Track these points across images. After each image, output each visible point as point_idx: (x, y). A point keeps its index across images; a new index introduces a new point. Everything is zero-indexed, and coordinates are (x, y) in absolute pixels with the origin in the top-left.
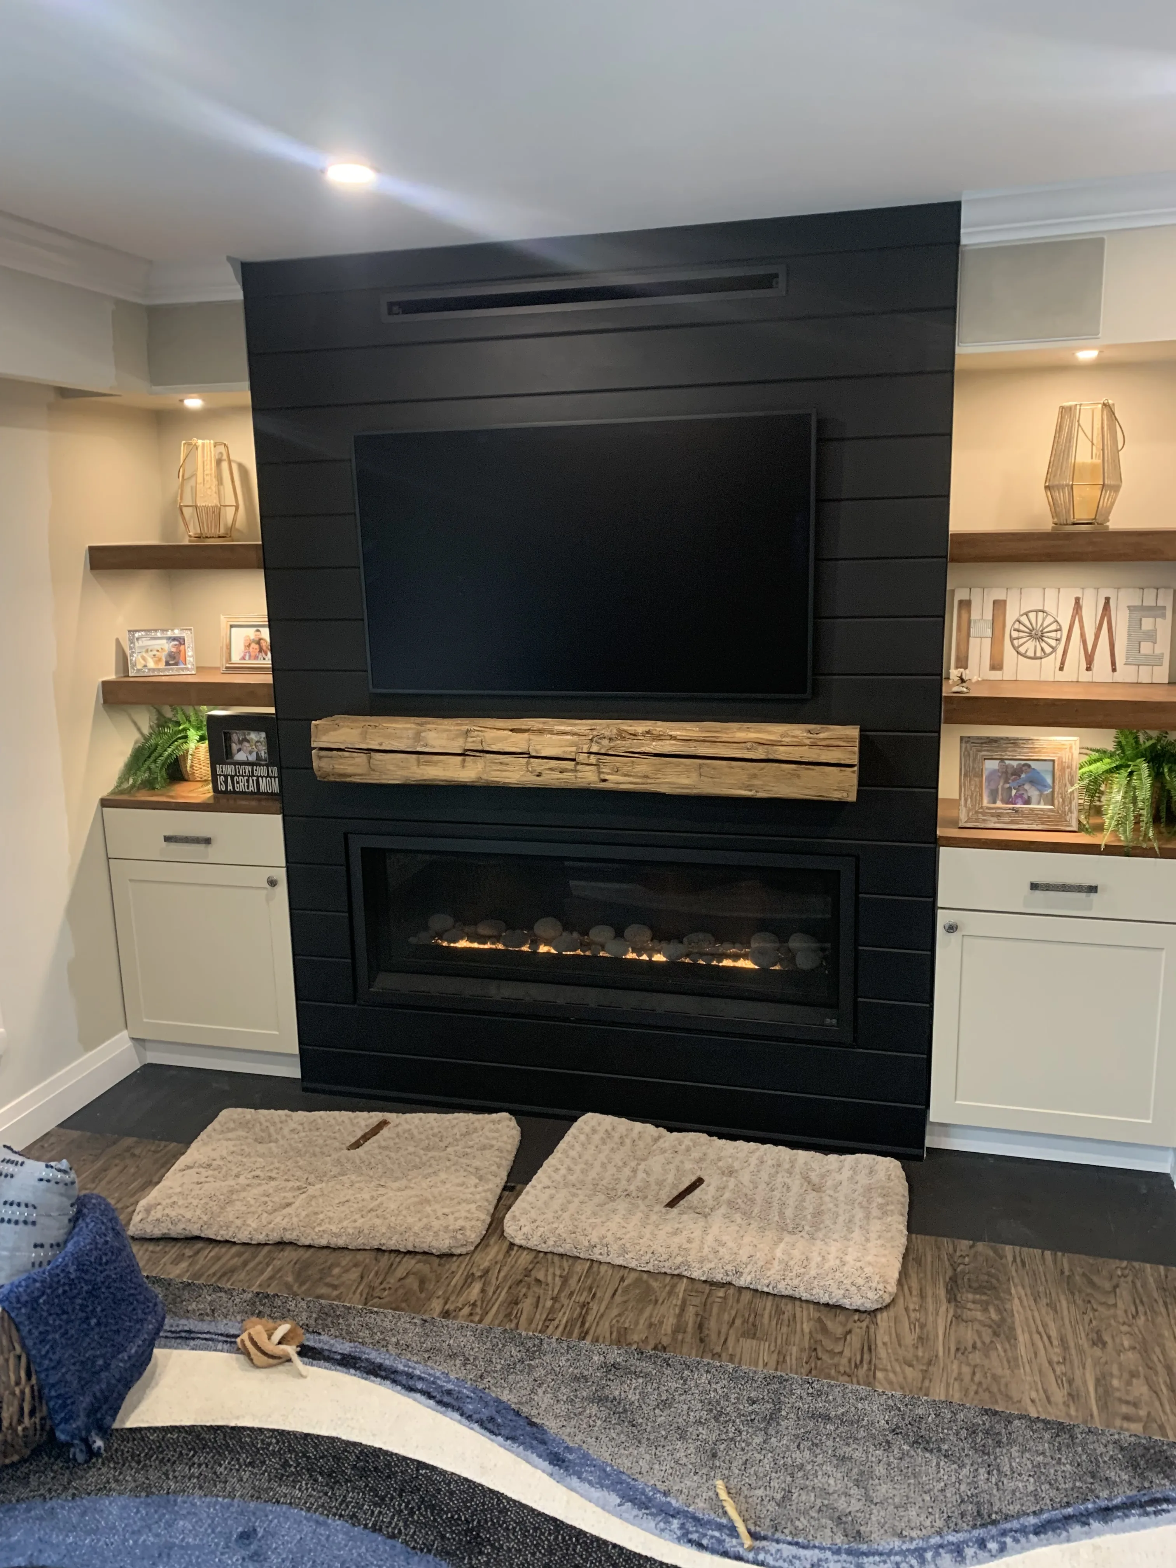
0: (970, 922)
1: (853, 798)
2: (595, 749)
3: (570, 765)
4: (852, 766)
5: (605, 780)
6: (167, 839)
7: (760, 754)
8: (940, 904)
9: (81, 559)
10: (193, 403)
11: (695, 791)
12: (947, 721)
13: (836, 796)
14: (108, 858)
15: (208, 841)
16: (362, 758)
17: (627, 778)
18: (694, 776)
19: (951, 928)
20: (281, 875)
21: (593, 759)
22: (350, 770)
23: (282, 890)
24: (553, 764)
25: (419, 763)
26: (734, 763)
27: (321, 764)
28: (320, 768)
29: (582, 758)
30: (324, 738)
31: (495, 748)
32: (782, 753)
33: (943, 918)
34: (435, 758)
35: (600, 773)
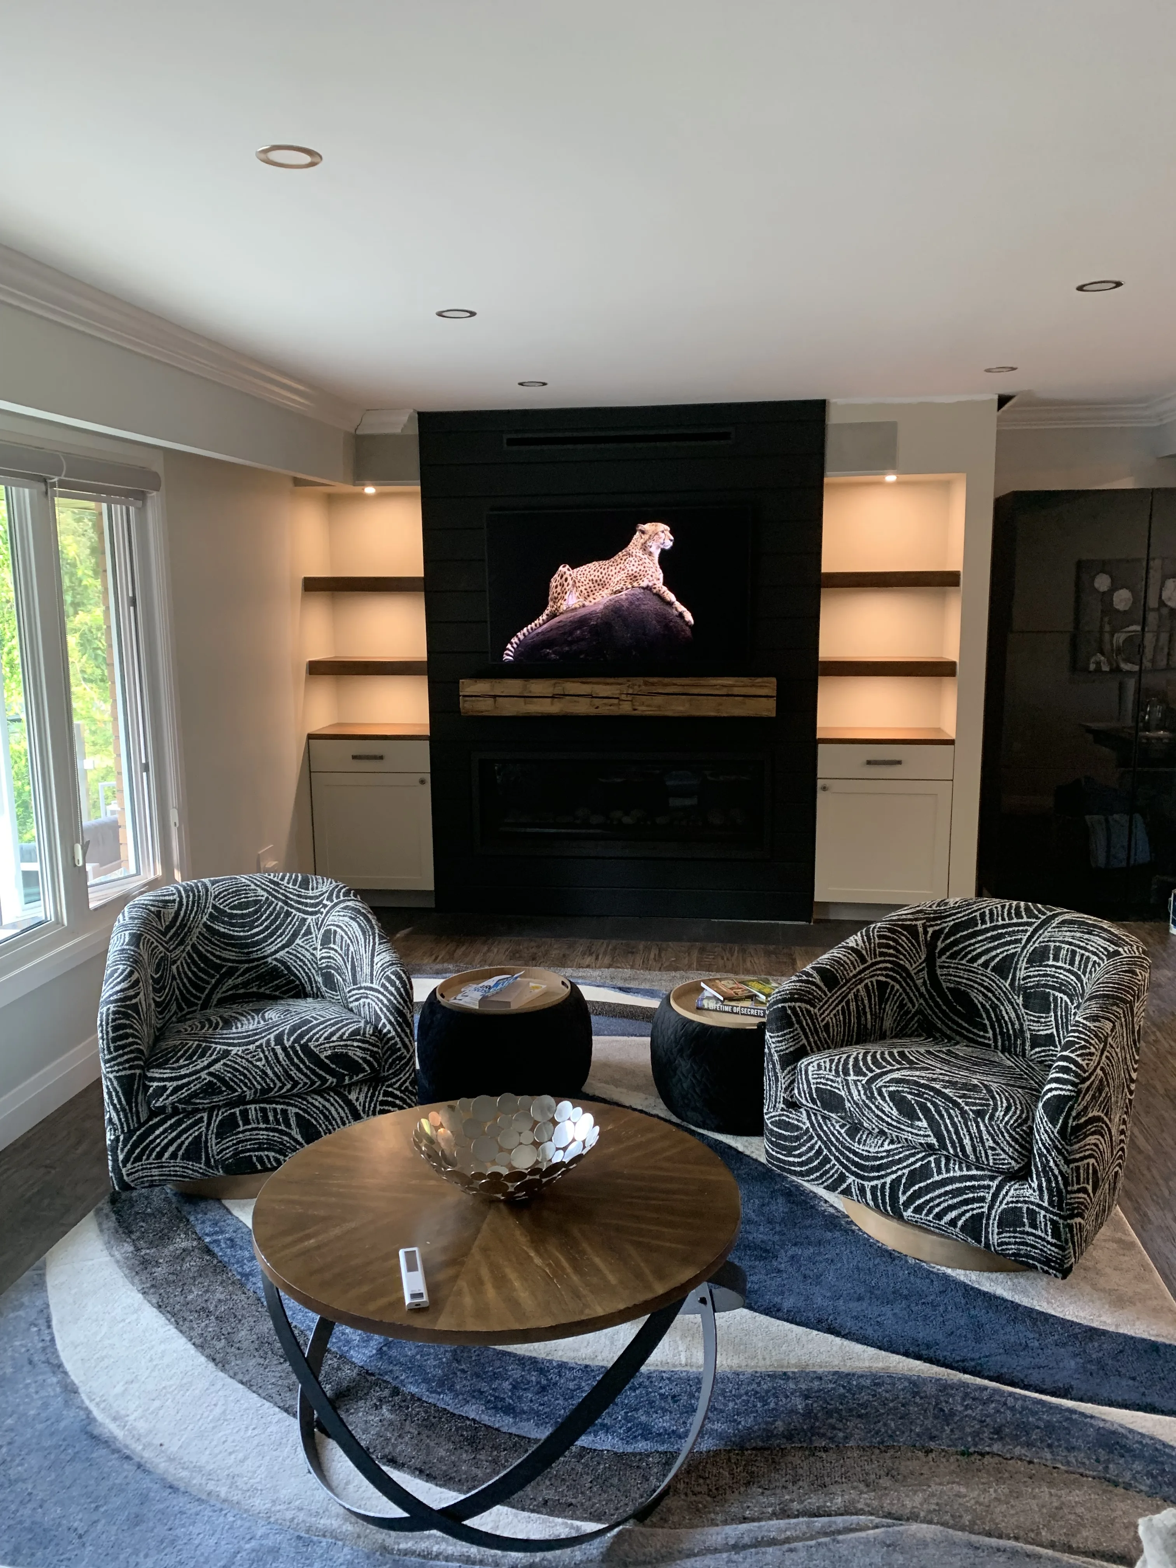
0: (834, 785)
1: (774, 715)
2: (630, 691)
3: (616, 701)
4: (773, 697)
5: (635, 710)
6: (354, 757)
7: (724, 691)
8: (819, 776)
9: (300, 585)
10: (370, 490)
11: (686, 714)
12: (822, 675)
13: (765, 714)
14: (310, 772)
15: (381, 758)
16: (490, 701)
17: (649, 709)
18: (687, 705)
19: (824, 788)
20: (428, 778)
21: (629, 698)
22: (484, 708)
23: (428, 788)
24: (606, 701)
25: (525, 703)
26: (710, 697)
27: (466, 706)
28: (464, 708)
29: (623, 697)
30: (468, 689)
31: (571, 693)
32: (736, 691)
33: (820, 783)
34: (535, 700)
35: (633, 705)
